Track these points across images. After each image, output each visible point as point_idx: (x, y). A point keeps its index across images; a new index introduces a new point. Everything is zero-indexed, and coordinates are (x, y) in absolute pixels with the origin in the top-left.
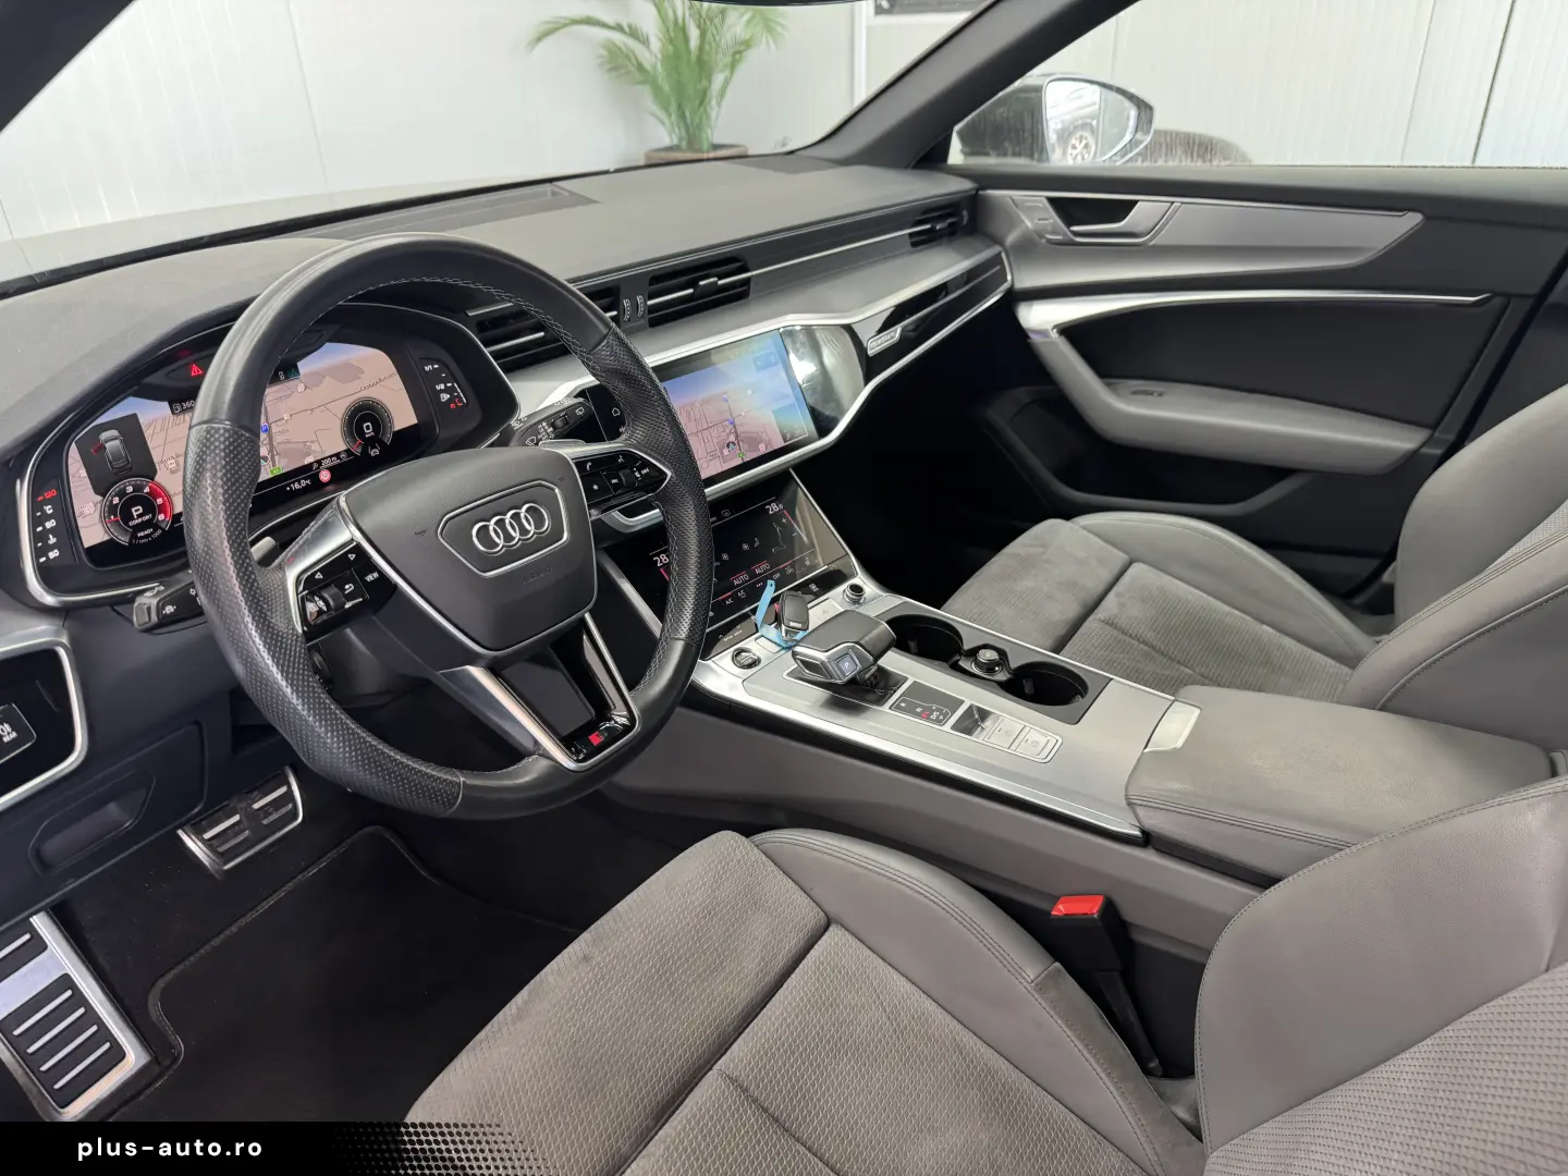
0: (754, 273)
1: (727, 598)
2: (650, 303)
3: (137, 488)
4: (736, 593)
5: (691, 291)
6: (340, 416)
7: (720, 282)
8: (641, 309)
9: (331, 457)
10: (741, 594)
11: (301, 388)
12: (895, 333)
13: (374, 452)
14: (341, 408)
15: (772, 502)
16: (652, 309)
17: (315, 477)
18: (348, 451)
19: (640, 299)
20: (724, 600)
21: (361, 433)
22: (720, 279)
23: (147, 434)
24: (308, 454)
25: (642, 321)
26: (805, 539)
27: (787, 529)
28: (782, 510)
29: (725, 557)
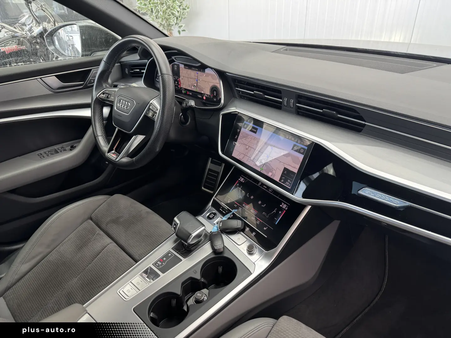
2: (298, 105)
3: (177, 79)
5: (321, 111)
6: (210, 86)
8: (291, 105)
9: (207, 94)
10: (240, 209)
11: (205, 75)
13: (215, 100)
14: (211, 85)
16: (300, 108)
17: (203, 97)
18: (210, 95)
19: (291, 101)
20: (235, 204)
21: (213, 94)
22: (338, 114)
23: (180, 69)
24: (203, 91)
25: (293, 110)
26: (276, 224)
27: (277, 215)
28: (285, 210)
29: (252, 197)
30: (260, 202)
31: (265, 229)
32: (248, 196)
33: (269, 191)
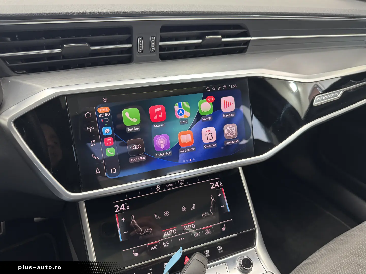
0: (253, 38)
1: (153, 245)
2: (161, 43)
4: (162, 242)
5: (200, 41)
7: (223, 40)
8: (153, 47)
10: (166, 244)
12: (338, 94)
15: (217, 180)
16: (162, 48)
19: (152, 40)
20: (150, 246)
22: (223, 37)
25: (154, 54)
26: (229, 210)
27: (219, 202)
28: (221, 187)
29: (166, 213)
30: (184, 209)
31: (224, 229)
32: (160, 218)
33: (180, 185)
